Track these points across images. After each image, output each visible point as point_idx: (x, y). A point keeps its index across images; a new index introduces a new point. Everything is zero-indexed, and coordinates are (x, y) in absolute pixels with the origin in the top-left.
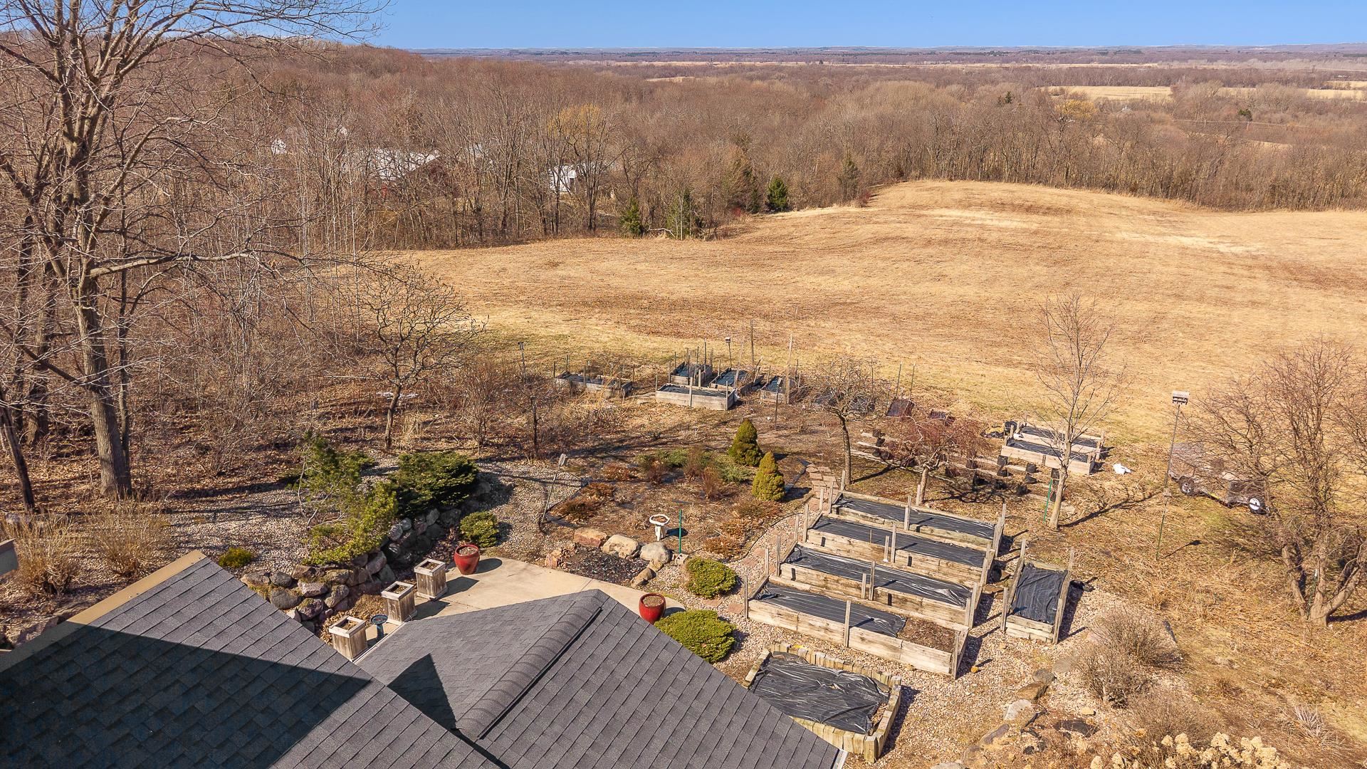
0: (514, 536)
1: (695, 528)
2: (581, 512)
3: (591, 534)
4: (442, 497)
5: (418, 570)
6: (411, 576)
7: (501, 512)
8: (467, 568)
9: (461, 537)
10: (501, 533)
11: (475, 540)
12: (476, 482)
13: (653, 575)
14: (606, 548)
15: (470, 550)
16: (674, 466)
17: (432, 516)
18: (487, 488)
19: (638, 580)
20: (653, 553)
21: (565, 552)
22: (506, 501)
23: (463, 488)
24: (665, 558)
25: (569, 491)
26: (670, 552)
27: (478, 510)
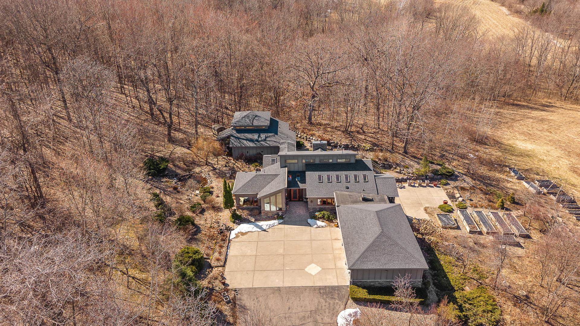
3: (458, 192)
12: (454, 176)
14: (456, 195)
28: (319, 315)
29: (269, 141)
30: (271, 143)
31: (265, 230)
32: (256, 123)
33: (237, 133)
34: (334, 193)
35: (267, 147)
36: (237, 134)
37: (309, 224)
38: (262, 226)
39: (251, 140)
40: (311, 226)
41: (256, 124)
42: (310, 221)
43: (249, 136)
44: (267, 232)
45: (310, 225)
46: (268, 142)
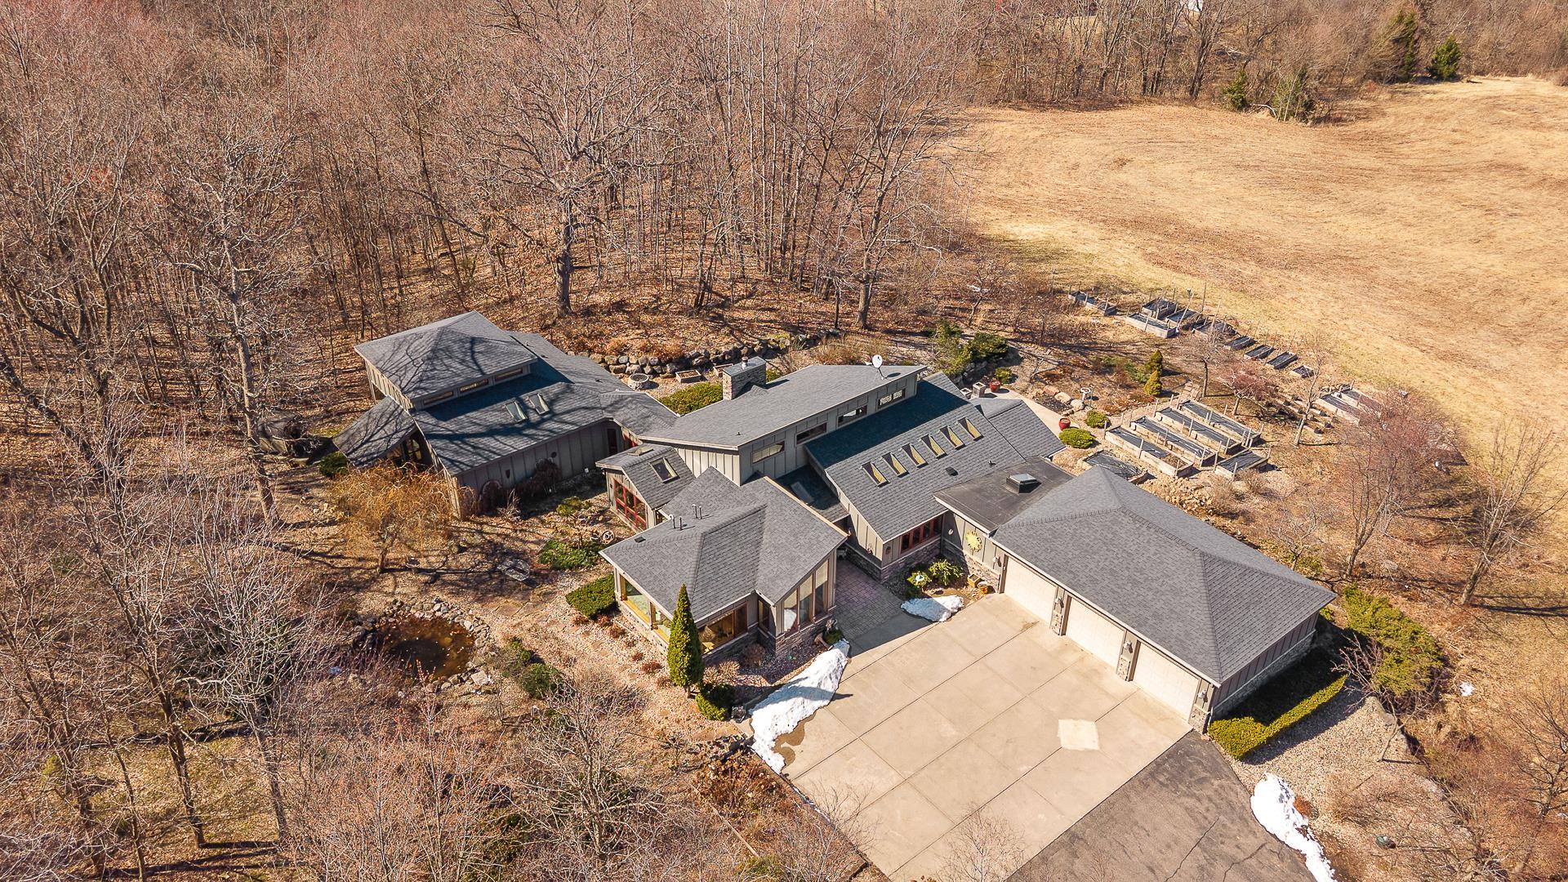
0: (1018, 381)
1: (1104, 398)
2: (1051, 377)
3: (1052, 389)
4: (990, 356)
5: (974, 386)
6: (971, 388)
7: (1014, 369)
8: (994, 390)
9: (994, 376)
10: (1013, 378)
11: (1000, 379)
12: (1007, 352)
13: (1073, 412)
14: (1056, 397)
15: (997, 383)
16: (1111, 366)
17: (984, 364)
18: (1011, 356)
19: (1065, 413)
20: (1077, 404)
21: (1038, 394)
22: (1019, 364)
23: (1000, 355)
24: (1081, 407)
25: (1051, 366)
26: (1085, 406)
27: (1005, 366)
28: (1222, 843)
29: (568, 412)
30: (576, 417)
31: (836, 697)
32: (491, 366)
33: (439, 419)
34: (937, 499)
35: (569, 435)
36: (443, 424)
37: (918, 617)
38: (822, 687)
39: (508, 430)
40: (931, 622)
41: (494, 370)
42: (914, 607)
43: (491, 416)
44: (848, 696)
45: (924, 621)
46: (567, 417)
